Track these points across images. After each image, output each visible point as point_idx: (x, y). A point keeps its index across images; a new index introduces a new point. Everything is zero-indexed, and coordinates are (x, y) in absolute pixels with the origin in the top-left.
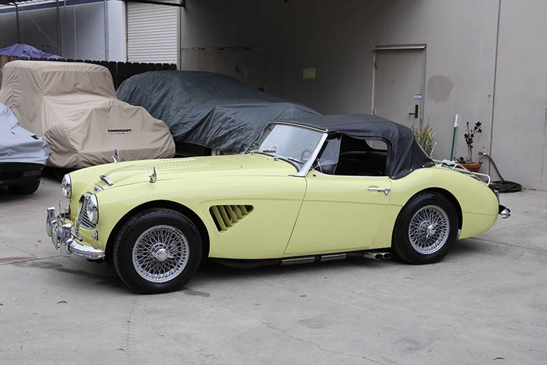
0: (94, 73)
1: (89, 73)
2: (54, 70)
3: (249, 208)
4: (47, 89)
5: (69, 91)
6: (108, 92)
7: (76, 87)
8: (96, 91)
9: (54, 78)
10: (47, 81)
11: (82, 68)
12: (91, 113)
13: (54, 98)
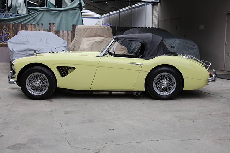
0: (104, 29)
1: (101, 29)
2: (88, 28)
3: (74, 68)
4: (84, 35)
5: (93, 36)
6: (109, 36)
7: (96, 34)
8: (104, 36)
9: (87, 31)
10: (85, 32)
11: (99, 27)
12: (94, 43)
13: (87, 38)
